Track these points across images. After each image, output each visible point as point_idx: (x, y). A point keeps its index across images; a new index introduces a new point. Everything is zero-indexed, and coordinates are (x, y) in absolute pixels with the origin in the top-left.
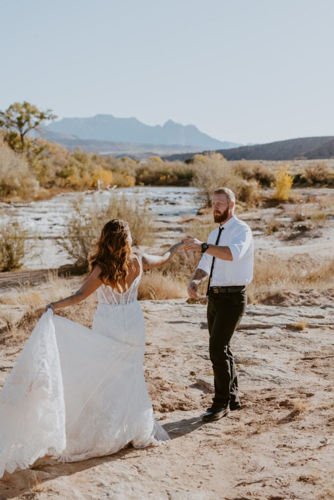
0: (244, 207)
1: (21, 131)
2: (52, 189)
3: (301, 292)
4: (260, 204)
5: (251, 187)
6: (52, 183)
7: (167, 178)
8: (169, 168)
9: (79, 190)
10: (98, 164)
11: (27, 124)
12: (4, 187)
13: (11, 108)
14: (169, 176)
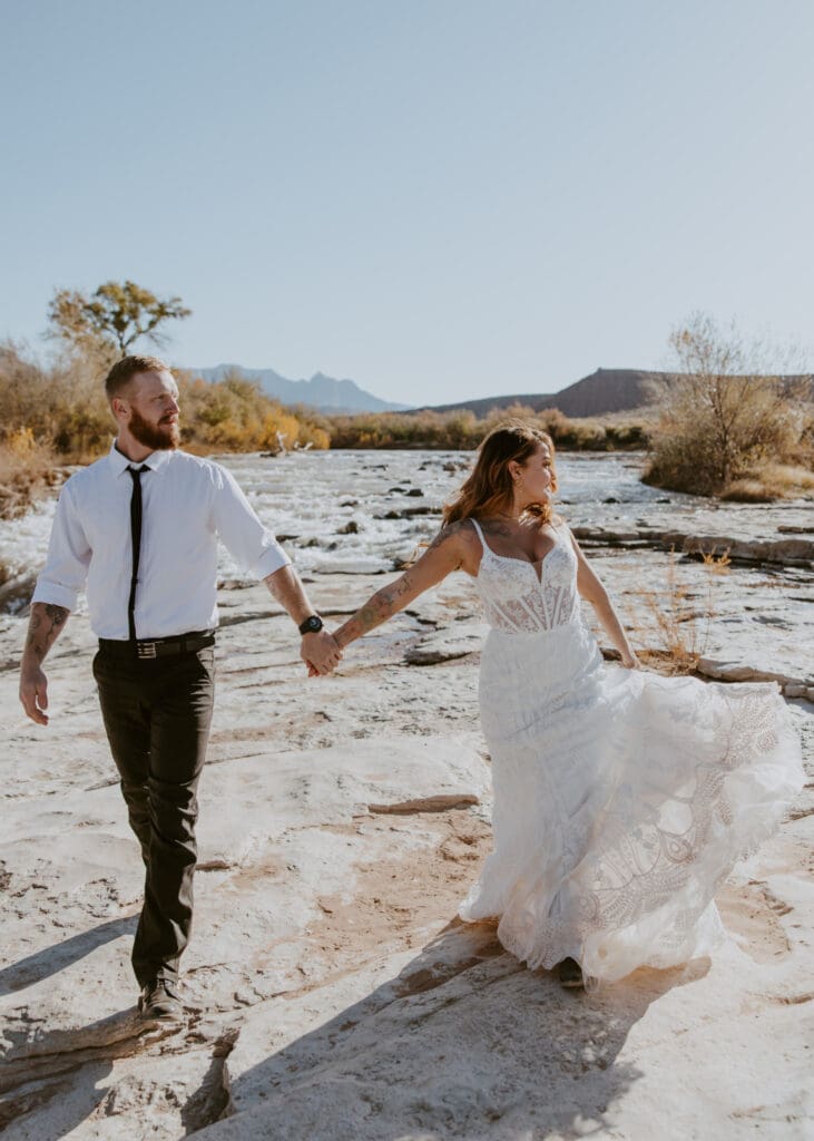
1: (121, 339)
6: (189, 433)
7: (372, 438)
8: (373, 422)
9: (241, 452)
11: (132, 323)
12: (83, 424)
13: (101, 292)
14: (375, 435)
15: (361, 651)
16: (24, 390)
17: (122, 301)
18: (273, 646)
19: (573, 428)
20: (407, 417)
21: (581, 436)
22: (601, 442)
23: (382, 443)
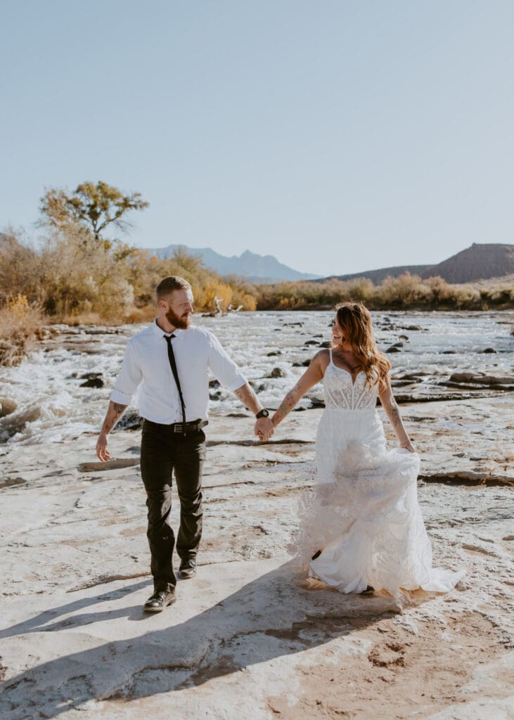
1: (95, 226)
2: (147, 308)
6: (147, 299)
7: (289, 301)
8: (292, 287)
11: (103, 214)
12: (65, 292)
13: (79, 190)
14: (292, 299)
15: (289, 475)
16: (21, 265)
17: (95, 197)
18: (216, 470)
19: (453, 292)
20: (318, 284)
21: (460, 298)
22: (476, 303)
23: (298, 305)
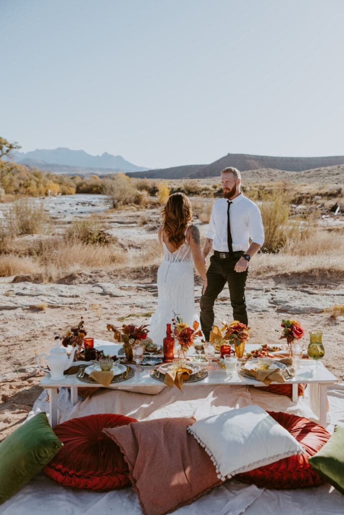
0: (137, 208)
3: (92, 273)
4: (149, 207)
5: (142, 195)
6: (16, 191)
9: (35, 196)
10: (50, 179)
11: (0, 151)
